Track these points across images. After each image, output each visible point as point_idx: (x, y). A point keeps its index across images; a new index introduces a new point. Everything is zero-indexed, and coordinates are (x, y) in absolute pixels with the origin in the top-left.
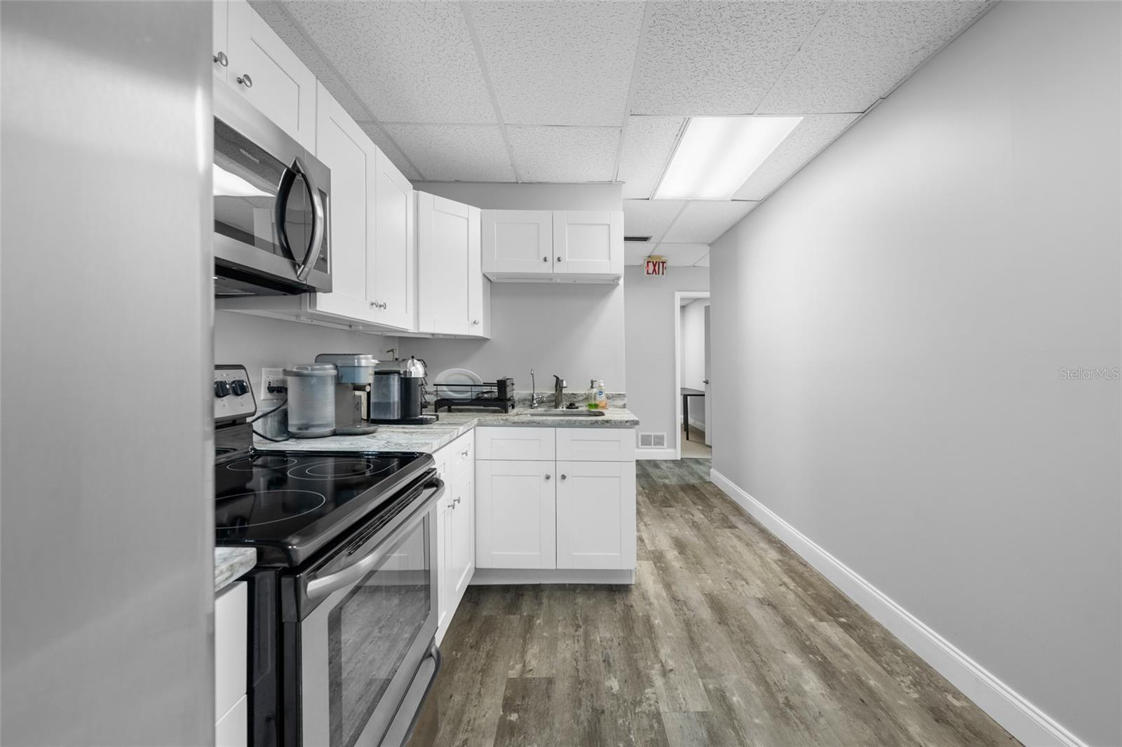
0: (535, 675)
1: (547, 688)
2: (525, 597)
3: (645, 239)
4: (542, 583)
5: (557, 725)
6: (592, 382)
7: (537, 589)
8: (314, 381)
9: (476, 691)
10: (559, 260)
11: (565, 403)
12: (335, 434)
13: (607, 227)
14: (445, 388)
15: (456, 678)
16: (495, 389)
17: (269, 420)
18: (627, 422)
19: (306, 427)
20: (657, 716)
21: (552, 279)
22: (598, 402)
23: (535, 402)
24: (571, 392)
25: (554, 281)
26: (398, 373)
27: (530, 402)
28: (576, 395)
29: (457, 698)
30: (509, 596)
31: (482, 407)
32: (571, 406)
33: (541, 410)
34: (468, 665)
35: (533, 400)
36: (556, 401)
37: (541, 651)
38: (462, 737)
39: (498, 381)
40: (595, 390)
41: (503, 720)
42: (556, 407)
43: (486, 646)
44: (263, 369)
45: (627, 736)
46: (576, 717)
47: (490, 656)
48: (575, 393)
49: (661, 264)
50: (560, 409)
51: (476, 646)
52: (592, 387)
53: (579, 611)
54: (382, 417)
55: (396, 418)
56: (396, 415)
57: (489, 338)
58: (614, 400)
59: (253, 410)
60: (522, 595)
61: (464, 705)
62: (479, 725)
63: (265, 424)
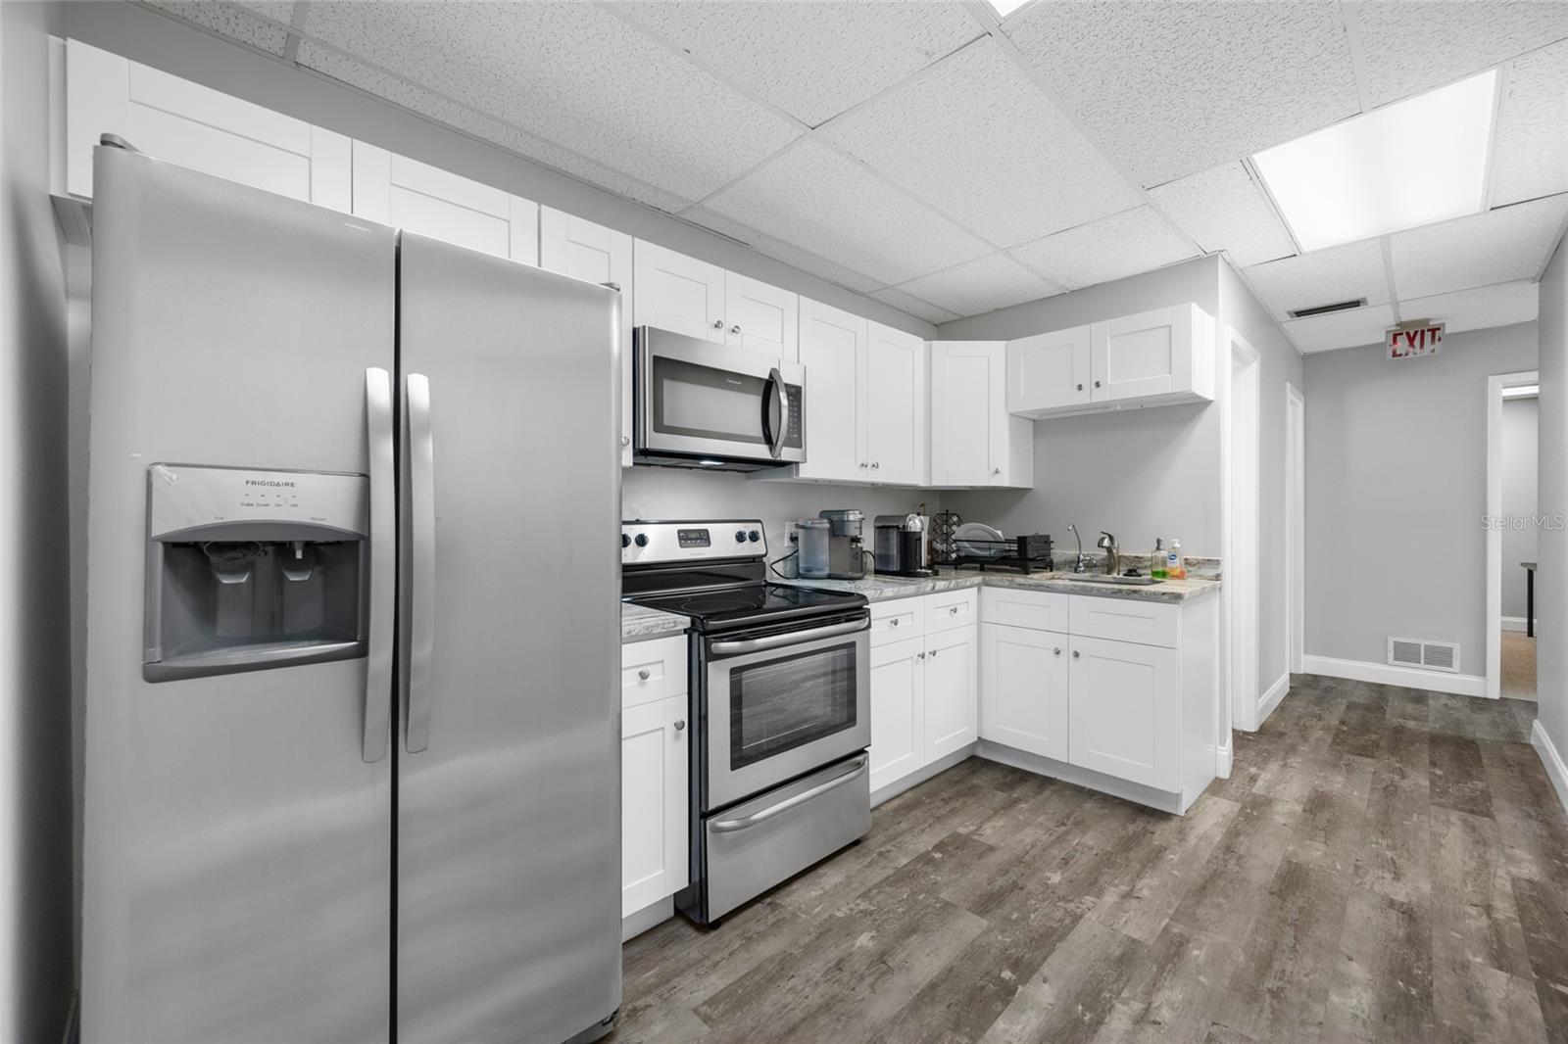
0: (982, 839)
1: (984, 852)
2: (1028, 784)
3: (1356, 304)
4: (1058, 778)
5: (970, 876)
6: (1159, 541)
7: (1046, 782)
8: (816, 533)
9: (922, 827)
10: (1098, 385)
11: (1124, 569)
12: (830, 577)
13: (1166, 330)
14: (966, 544)
15: (913, 813)
16: (1014, 547)
17: (789, 563)
18: (1164, 594)
19: (808, 570)
20: (1077, 918)
21: (1108, 408)
22: (1167, 569)
23: (1081, 564)
24: (1134, 555)
25: (1111, 409)
26: (898, 527)
27: (1074, 565)
28: (1141, 558)
29: (904, 825)
30: (1010, 777)
31: (1008, 567)
32: (1131, 572)
33: (1087, 575)
34: (929, 809)
35: (1079, 562)
36: (1110, 564)
37: (1004, 826)
38: (888, 847)
39: (1019, 538)
40: (1164, 553)
41: (928, 853)
42: (1109, 572)
43: (957, 804)
44: (787, 524)
45: (1029, 913)
46: (991, 881)
47: (953, 811)
48: (1140, 555)
49: (1428, 335)
50: (1115, 575)
51: (945, 801)
52: (1158, 549)
53: (1077, 814)
54: (885, 569)
55: (895, 569)
56: (895, 566)
57: (1031, 487)
58: (1200, 568)
59: (764, 553)
60: (1026, 781)
61: (905, 832)
62: (907, 848)
63: (785, 567)
